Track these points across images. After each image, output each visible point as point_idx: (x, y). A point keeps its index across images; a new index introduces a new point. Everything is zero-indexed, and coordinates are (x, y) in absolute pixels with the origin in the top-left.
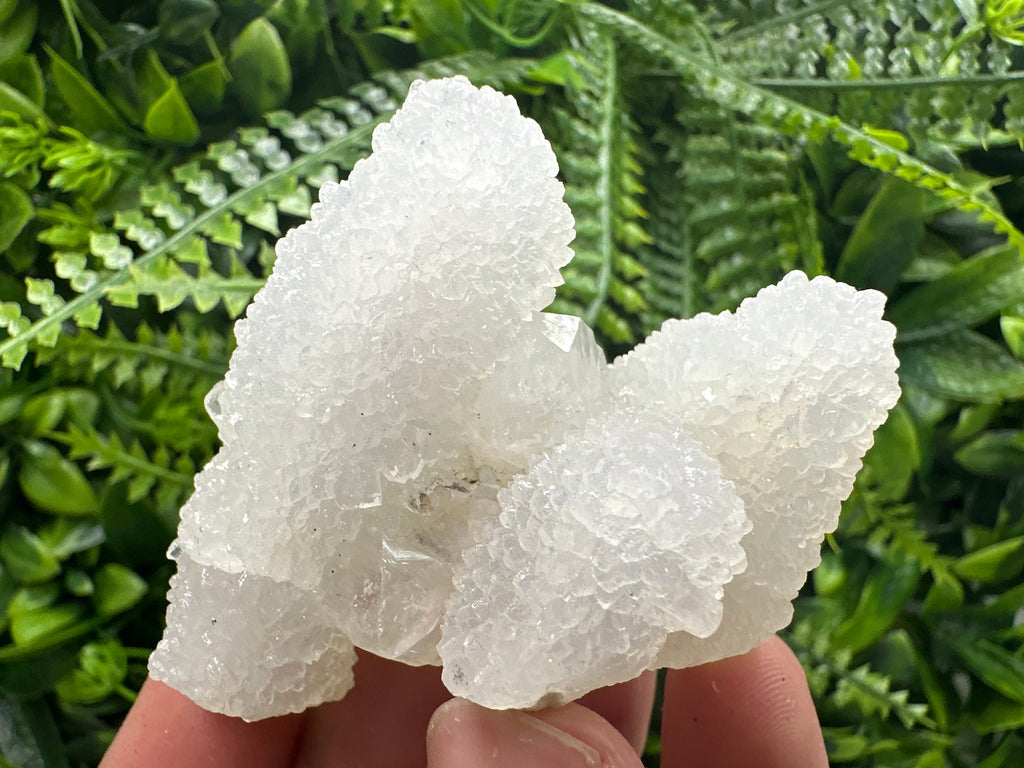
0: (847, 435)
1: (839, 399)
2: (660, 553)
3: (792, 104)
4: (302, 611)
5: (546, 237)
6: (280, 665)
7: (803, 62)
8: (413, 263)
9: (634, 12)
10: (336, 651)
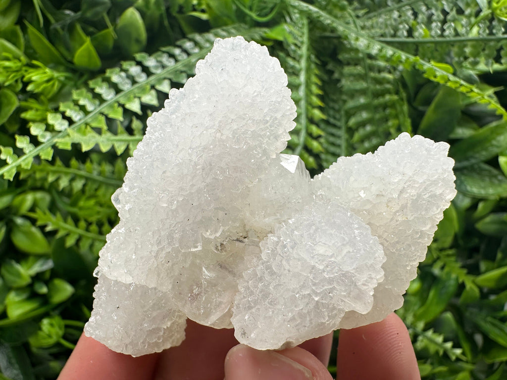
0: (431, 214)
1: (427, 196)
2: (344, 272)
3: (396, 50)
4: (162, 302)
5: (283, 116)
6: (151, 329)
7: (401, 30)
8: (218, 129)
9: (317, 5)
10: (177, 322)
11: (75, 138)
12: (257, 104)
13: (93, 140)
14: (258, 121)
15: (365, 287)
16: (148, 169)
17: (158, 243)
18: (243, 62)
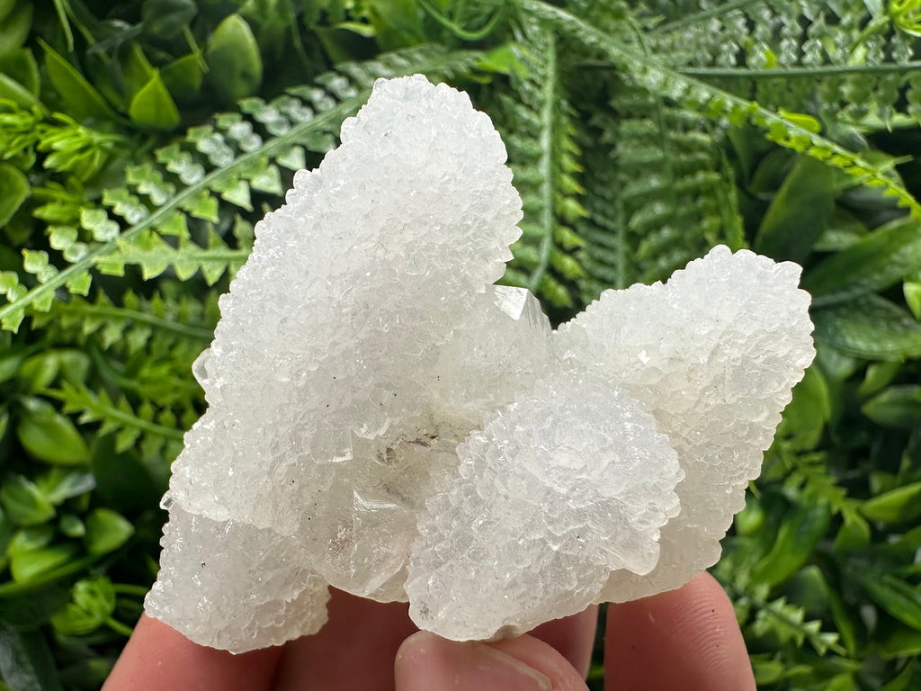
0: (769, 392)
1: (761, 360)
2: (604, 499)
3: (716, 91)
4: (282, 555)
5: (497, 218)
6: (263, 603)
7: (725, 53)
8: (379, 242)
9: (572, 8)
10: (311, 591)
11: (131, 256)
12: (449, 196)
13: (164, 258)
14: (451, 227)
15: (645, 527)
16: (255, 315)
17: (274, 448)
18: (425, 121)
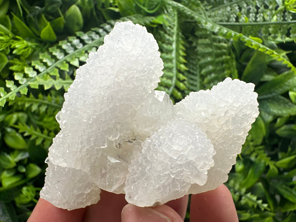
0: (244, 125)
1: (241, 115)
2: (189, 161)
3: (229, 30)
4: (85, 178)
5: (155, 68)
6: (78, 194)
7: (232, 18)
8: (116, 76)
9: (183, 3)
10: (95, 190)
11: (40, 82)
12: (139, 61)
13: (51, 83)
14: (140, 71)
15: (202, 170)
16: (76, 100)
17: (81, 143)
18: (131, 36)
